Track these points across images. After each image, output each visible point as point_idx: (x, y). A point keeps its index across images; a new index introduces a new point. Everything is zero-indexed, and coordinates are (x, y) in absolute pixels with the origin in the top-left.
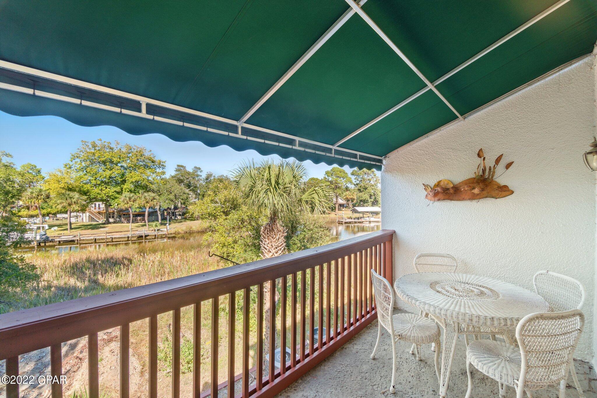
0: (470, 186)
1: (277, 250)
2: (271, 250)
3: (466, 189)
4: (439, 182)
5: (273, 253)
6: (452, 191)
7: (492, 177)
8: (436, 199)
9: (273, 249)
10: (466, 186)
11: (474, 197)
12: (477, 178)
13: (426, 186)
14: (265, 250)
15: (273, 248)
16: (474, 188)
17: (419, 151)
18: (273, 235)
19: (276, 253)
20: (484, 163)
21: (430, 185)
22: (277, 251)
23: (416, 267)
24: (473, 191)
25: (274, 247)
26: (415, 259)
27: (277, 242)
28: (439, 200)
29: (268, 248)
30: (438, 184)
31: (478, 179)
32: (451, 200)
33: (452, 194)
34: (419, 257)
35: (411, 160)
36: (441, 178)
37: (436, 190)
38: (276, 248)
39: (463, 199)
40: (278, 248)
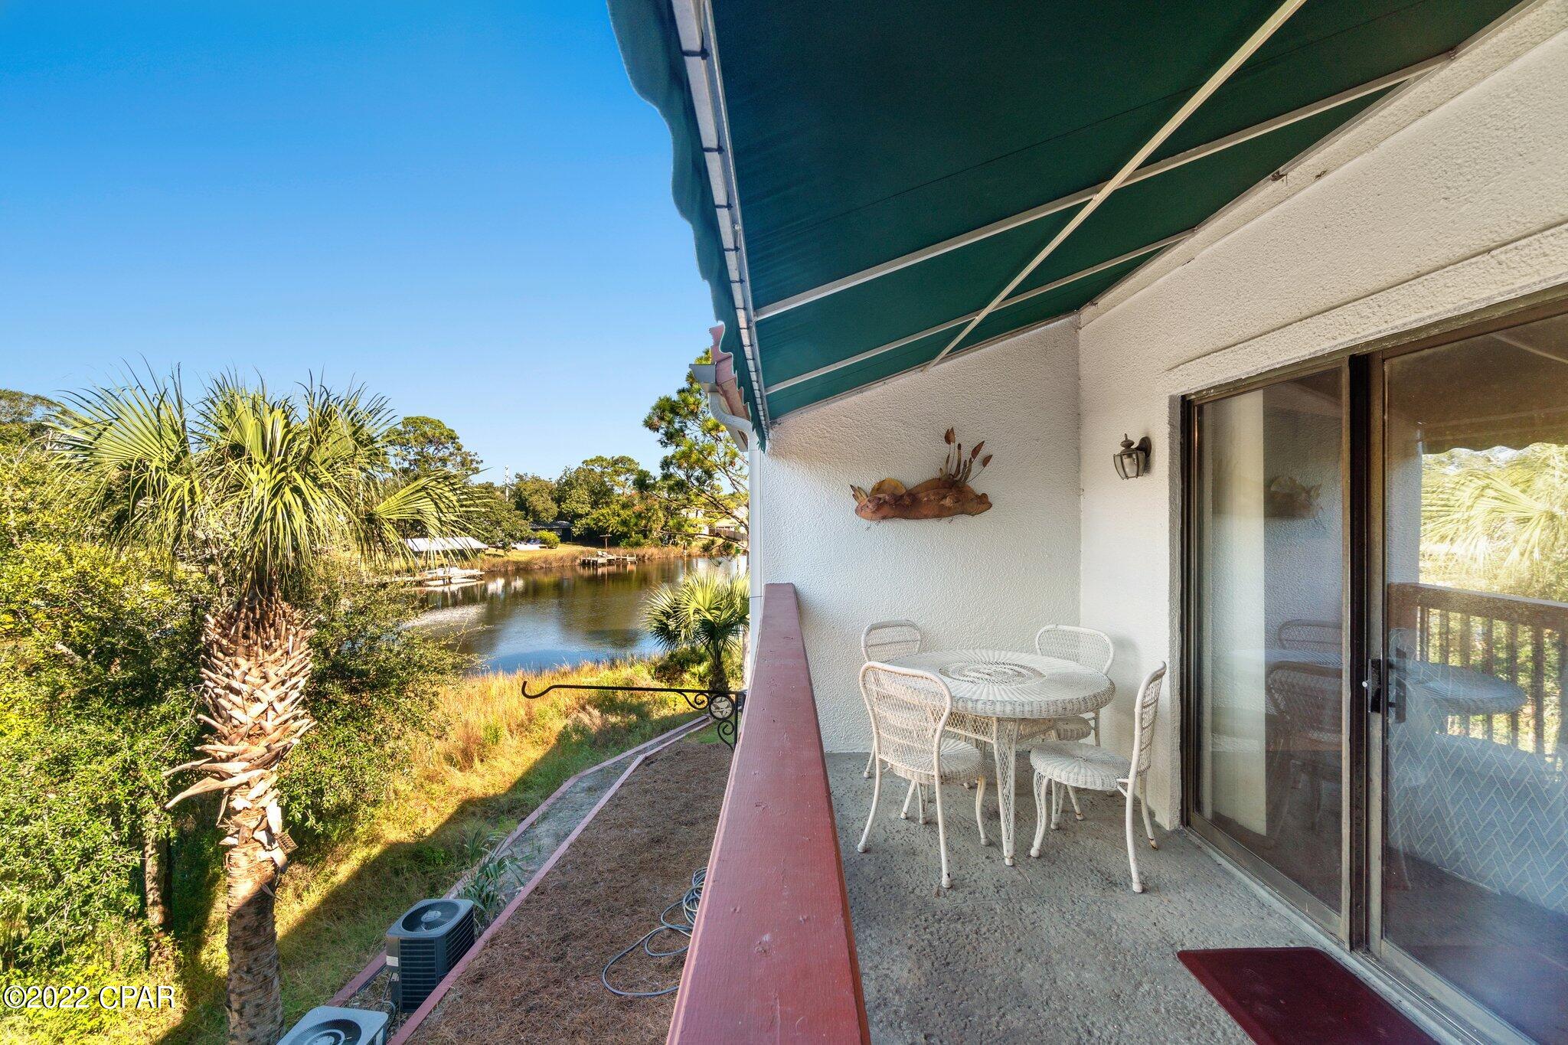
0: (938, 493)
1: (283, 689)
2: (258, 694)
3: (932, 498)
4: (881, 483)
5: (271, 704)
6: (907, 501)
7: (966, 478)
8: (879, 515)
9: (267, 687)
10: (931, 492)
11: (941, 513)
12: (944, 479)
13: (856, 491)
14: (232, 697)
15: (271, 684)
16: (945, 497)
17: (844, 418)
18: (268, 639)
19: (282, 700)
20: (960, 455)
21: (864, 488)
22: (286, 693)
23: (867, 652)
24: (942, 503)
25: (274, 680)
26: (863, 636)
27: (284, 661)
28: (884, 518)
29: (245, 688)
30: (879, 488)
31: (946, 481)
32: (906, 518)
33: (908, 506)
34: (870, 630)
35: (827, 435)
36: (884, 475)
37: (880, 499)
38: (283, 683)
39: (926, 517)
40: (288, 684)
